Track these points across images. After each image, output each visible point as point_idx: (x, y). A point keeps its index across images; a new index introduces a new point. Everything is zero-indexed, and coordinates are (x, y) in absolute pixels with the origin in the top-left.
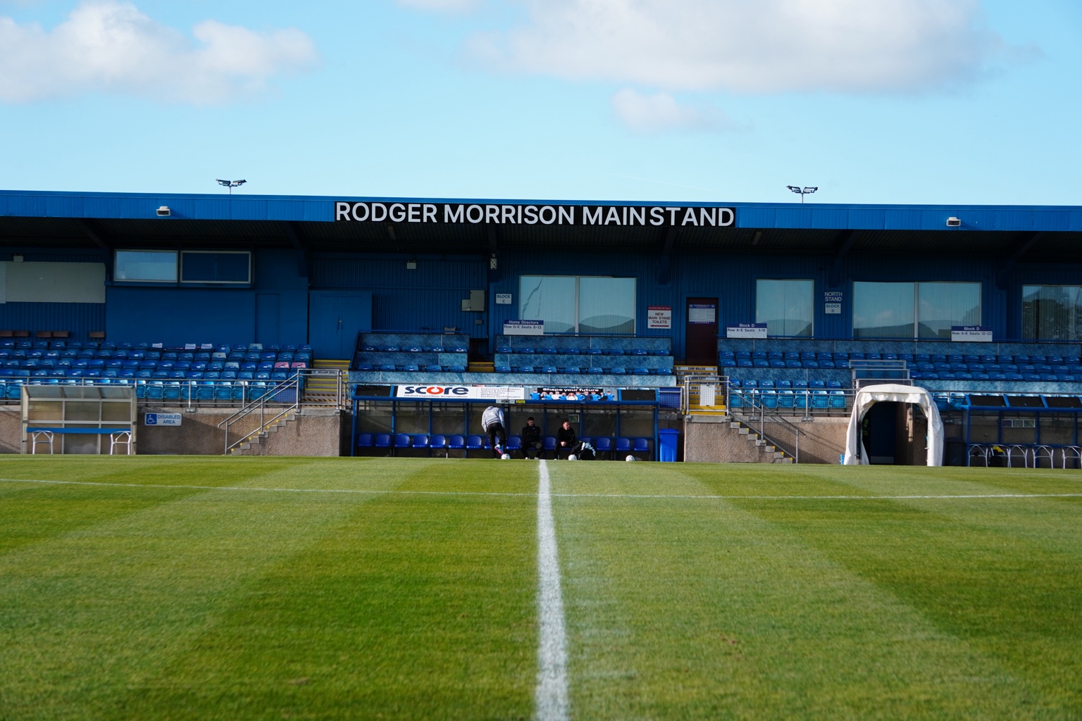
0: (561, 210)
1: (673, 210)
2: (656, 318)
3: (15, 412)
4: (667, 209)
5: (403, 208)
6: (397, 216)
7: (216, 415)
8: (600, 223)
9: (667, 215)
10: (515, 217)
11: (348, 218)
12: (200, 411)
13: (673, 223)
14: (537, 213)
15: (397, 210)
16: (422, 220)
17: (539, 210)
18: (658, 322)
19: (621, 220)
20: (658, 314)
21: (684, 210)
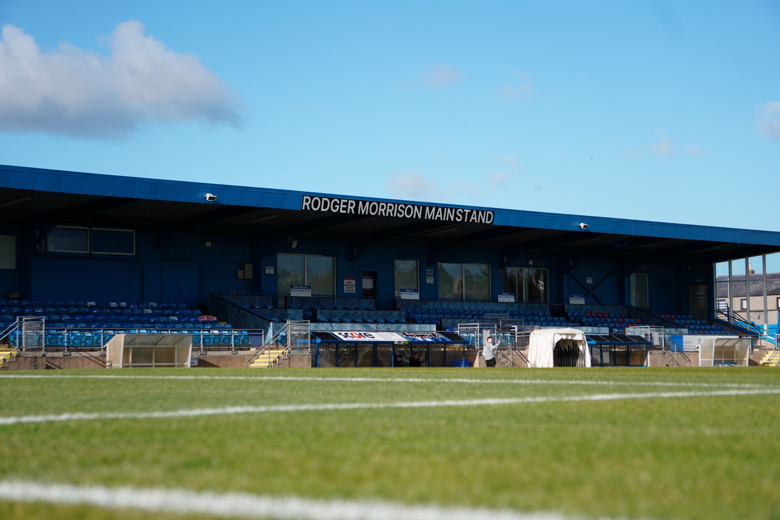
0: (416, 208)
1: (467, 211)
2: (348, 285)
3: (95, 357)
4: (465, 210)
5: (338, 202)
6: (335, 208)
7: (218, 357)
8: (433, 219)
9: (464, 214)
10: (393, 212)
11: (309, 209)
12: (209, 353)
13: (466, 221)
14: (404, 210)
15: (335, 203)
16: (347, 212)
17: (405, 207)
18: (349, 288)
19: (443, 219)
20: (349, 283)
21: (472, 211)
